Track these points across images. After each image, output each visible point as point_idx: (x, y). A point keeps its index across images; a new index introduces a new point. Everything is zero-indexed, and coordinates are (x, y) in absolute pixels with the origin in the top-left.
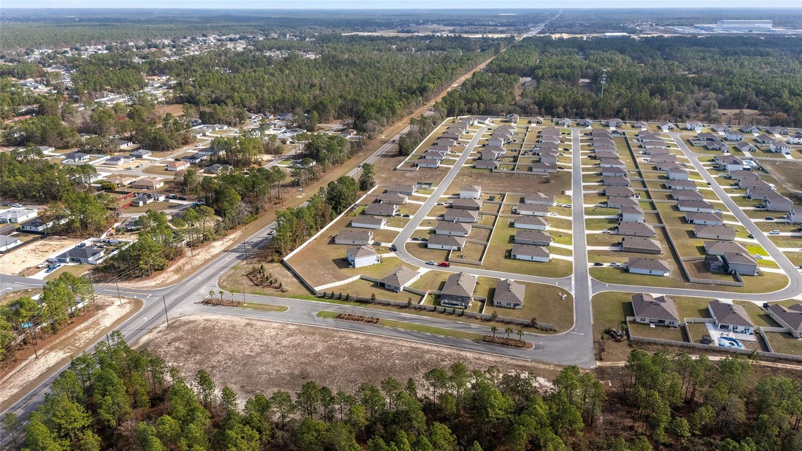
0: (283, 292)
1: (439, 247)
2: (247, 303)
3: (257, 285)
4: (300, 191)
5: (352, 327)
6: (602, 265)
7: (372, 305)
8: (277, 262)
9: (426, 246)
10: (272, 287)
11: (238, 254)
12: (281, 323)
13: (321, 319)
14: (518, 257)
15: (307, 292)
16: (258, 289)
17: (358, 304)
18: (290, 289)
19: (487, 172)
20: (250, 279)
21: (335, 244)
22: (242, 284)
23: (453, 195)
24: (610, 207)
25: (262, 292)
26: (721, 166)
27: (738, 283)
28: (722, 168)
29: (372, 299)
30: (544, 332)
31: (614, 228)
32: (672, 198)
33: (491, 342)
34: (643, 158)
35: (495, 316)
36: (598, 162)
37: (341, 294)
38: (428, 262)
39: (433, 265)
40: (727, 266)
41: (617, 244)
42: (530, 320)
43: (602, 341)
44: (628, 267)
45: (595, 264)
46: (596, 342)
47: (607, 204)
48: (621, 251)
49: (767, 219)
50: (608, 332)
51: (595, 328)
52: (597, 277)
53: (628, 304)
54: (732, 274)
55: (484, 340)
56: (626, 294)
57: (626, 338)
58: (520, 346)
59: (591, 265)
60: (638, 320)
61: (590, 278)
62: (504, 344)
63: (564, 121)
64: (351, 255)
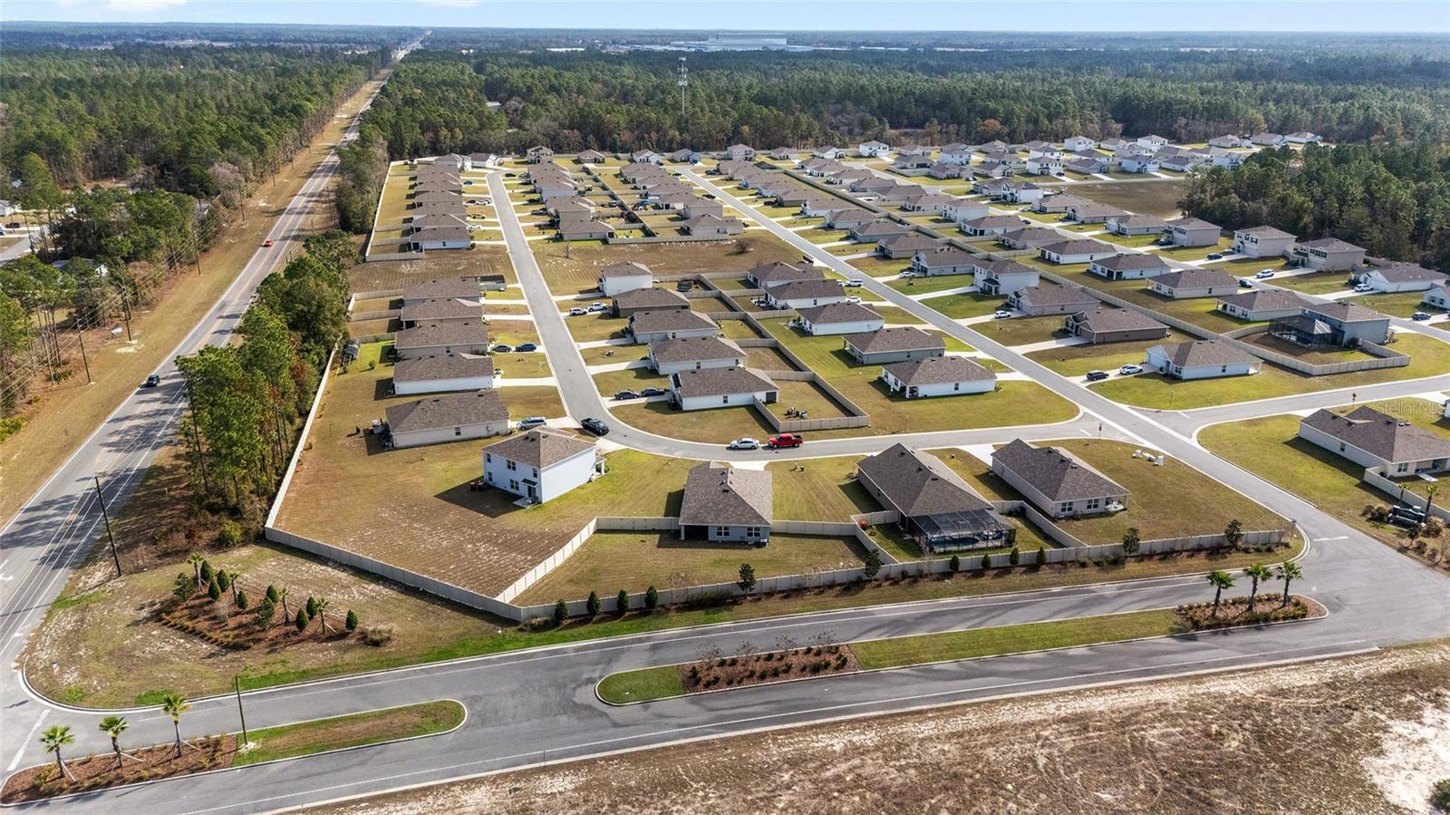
0: (376, 644)
1: (716, 401)
2: (254, 736)
3: (236, 647)
4: (113, 336)
5: (781, 706)
6: (1105, 376)
7: (746, 607)
8: (244, 543)
9: (674, 406)
10: (314, 638)
11: (42, 551)
12: (494, 781)
13: (631, 710)
14: (922, 391)
15: (471, 622)
16: (254, 661)
17: (699, 614)
18: (396, 628)
19: (597, 245)
20: (182, 629)
21: (395, 449)
22: (159, 660)
23: (581, 292)
24: (933, 276)
25: (279, 669)
26: (1005, 197)
27: (1390, 361)
28: (1009, 198)
29: (743, 586)
30: (1271, 557)
31: (1007, 307)
32: (1010, 248)
33: (1219, 626)
34: (862, 199)
35: (1130, 543)
36: (798, 210)
37: (622, 594)
38: (735, 443)
39: (754, 448)
40: (1337, 331)
41: (1061, 334)
42: (1215, 534)
43: (1406, 542)
44: (1172, 368)
45: (1091, 377)
46: (1403, 550)
47: (924, 270)
48: (1091, 344)
49: (1211, 258)
50: (1378, 518)
51: (1339, 516)
52: (1137, 402)
53: (1300, 444)
54: (1353, 345)
55: (1197, 626)
56: (1251, 423)
57: (1440, 522)
58: (1297, 613)
59: (1079, 381)
60: (1392, 471)
61: (1125, 407)
62: (1257, 622)
63: (647, 154)
64: (512, 466)
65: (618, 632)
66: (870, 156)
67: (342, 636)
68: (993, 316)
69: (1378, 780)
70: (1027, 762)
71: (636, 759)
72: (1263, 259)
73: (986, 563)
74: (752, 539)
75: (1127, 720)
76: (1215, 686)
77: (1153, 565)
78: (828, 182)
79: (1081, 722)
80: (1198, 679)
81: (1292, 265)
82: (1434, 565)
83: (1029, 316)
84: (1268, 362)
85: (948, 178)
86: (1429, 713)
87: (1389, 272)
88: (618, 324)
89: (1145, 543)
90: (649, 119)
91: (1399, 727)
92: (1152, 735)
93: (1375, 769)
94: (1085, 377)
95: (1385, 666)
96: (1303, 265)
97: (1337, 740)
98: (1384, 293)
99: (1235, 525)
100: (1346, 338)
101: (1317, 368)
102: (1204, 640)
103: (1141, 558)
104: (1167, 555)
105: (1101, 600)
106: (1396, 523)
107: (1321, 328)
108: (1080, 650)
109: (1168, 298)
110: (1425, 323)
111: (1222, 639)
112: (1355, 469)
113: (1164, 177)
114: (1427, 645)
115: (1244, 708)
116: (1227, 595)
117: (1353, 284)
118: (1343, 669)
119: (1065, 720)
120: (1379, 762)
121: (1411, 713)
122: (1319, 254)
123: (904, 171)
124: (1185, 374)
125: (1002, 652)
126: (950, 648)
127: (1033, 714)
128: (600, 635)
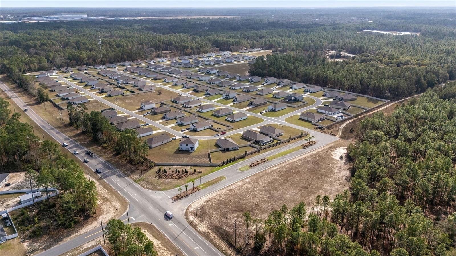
1: (203, 128)
5: (264, 166)
6: (263, 112)
8: (154, 166)
9: (196, 131)
10: (190, 174)
13: (246, 171)
18: (201, 170)
20: (167, 178)
21: (153, 148)
23: (137, 110)
24: (212, 95)
26: (208, 72)
27: (305, 103)
28: (209, 73)
29: (245, 154)
30: (306, 137)
31: (234, 101)
32: (221, 87)
33: (307, 146)
34: (175, 76)
35: (290, 138)
36: (163, 80)
37: (228, 159)
38: (215, 135)
39: (219, 135)
40: (296, 98)
41: (249, 105)
42: (300, 134)
43: (322, 131)
44: (274, 109)
45: (261, 113)
46: (322, 132)
47: (210, 94)
48: (255, 107)
49: (262, 85)
50: (317, 129)
51: (312, 129)
52: (271, 117)
53: (300, 119)
54: (298, 101)
55: (304, 147)
56: (291, 117)
57: (325, 128)
58: (315, 143)
59: (259, 114)
60: (316, 121)
61: (270, 118)
62: (311, 145)
63: (101, 66)
64: (187, 145)
65: (234, 164)
66: (162, 62)
67: (194, 173)
68: (233, 103)
69: (334, 158)
70: (298, 165)
71: (254, 175)
72: (271, 84)
73: (270, 145)
74: (236, 149)
75: (305, 158)
76: (311, 153)
77: (293, 141)
78: (160, 71)
79: (300, 160)
80: (309, 153)
81: (278, 85)
82: (327, 134)
83: (240, 102)
84: (288, 106)
85: (189, 67)
86: (335, 150)
87: (297, 85)
88: (160, 116)
89: (292, 137)
90: (93, 55)
91: (333, 152)
92: (309, 159)
93: (333, 157)
94: (260, 113)
95: (328, 147)
96: (280, 84)
97: (328, 155)
98: (297, 89)
99: (302, 133)
100: (297, 99)
101: (295, 106)
102: (306, 148)
103: (292, 140)
104: (295, 139)
105: (290, 147)
106: (319, 129)
107: (293, 98)
108: (293, 153)
109: (262, 95)
110: (306, 94)
111: (308, 148)
112: (310, 122)
113: (236, 63)
114: (331, 143)
115: (316, 154)
116: (307, 142)
117: (291, 88)
118: (324, 148)
119: (298, 160)
120: (333, 156)
121: (333, 151)
122: (283, 82)
123: (176, 66)
124: (276, 110)
125: (285, 155)
126: (278, 156)
127: (294, 161)
128: (231, 165)
